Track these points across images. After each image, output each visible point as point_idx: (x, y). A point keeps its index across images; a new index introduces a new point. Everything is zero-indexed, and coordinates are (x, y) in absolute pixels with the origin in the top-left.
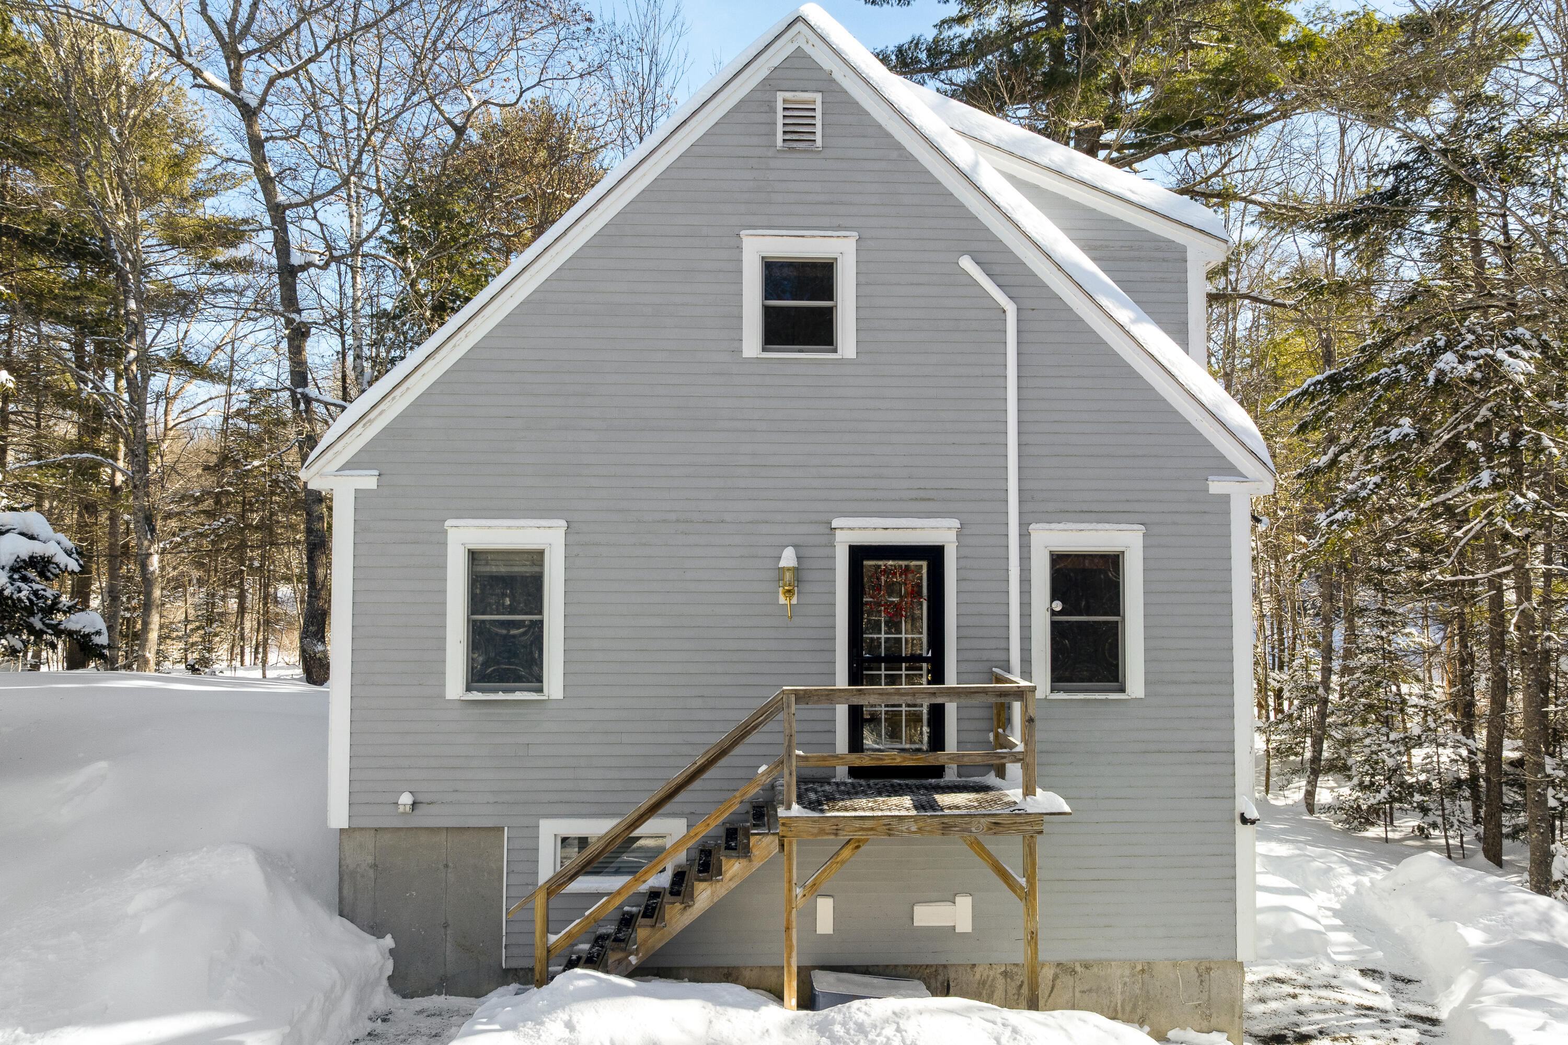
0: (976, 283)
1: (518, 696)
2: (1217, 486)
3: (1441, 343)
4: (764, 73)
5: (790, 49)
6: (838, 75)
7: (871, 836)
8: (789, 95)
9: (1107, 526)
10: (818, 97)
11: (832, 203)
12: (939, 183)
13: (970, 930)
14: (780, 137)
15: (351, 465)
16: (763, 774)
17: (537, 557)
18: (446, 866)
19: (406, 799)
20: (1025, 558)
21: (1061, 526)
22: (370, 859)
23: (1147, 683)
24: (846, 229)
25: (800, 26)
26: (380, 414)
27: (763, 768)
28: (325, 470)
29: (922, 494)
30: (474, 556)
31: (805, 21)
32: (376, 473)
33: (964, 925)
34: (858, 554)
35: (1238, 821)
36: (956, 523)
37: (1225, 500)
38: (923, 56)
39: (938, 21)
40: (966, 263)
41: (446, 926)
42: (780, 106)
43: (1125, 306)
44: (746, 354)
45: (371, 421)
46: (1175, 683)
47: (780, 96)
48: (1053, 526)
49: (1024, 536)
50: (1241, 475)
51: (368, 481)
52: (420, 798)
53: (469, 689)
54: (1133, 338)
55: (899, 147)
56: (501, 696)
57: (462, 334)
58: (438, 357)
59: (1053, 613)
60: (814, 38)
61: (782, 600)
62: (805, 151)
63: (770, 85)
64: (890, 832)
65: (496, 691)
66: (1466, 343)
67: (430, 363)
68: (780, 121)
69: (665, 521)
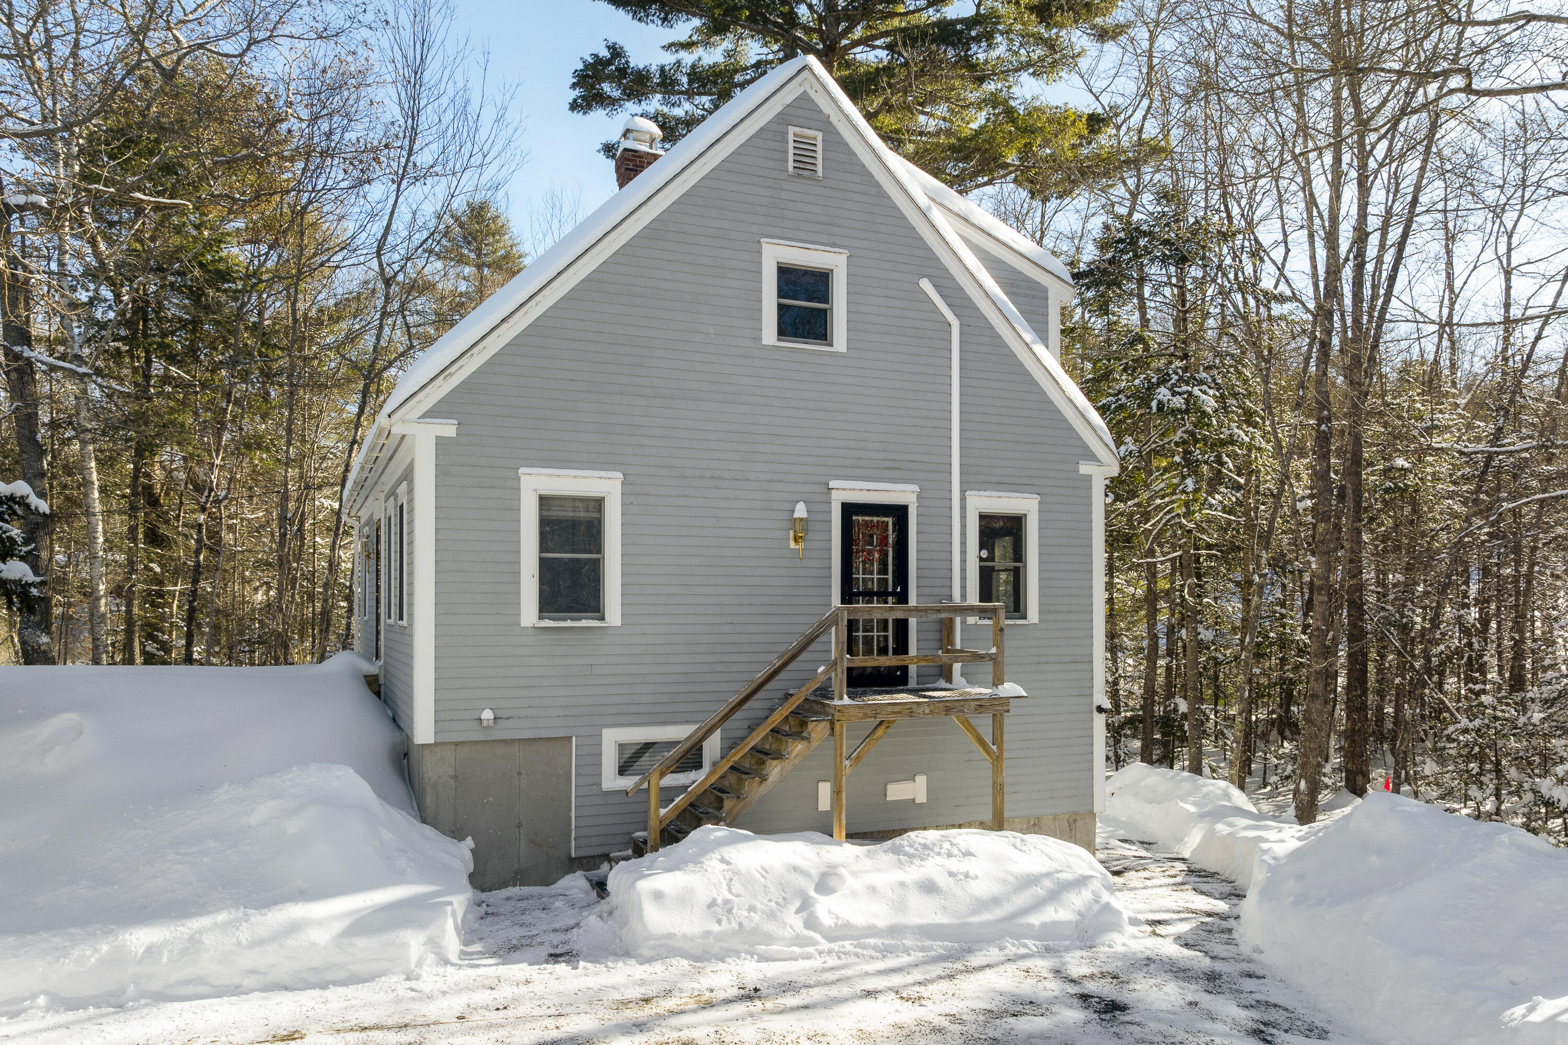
0: (931, 301)
1: (584, 623)
2: (1085, 468)
3: (1154, 380)
4: (779, 109)
5: (798, 92)
6: (834, 119)
7: (898, 718)
8: (798, 130)
9: (1016, 494)
10: (820, 135)
11: (829, 224)
12: (905, 218)
13: (925, 801)
14: (791, 164)
15: (432, 414)
16: (822, 673)
17: (598, 503)
18: (520, 773)
19: (487, 715)
20: (963, 517)
21: (987, 493)
22: (451, 771)
23: (1041, 612)
24: (839, 246)
25: (805, 74)
26: (459, 369)
27: (821, 669)
28: (408, 417)
29: (893, 464)
30: (544, 501)
31: (811, 70)
32: (456, 422)
33: (921, 798)
34: (849, 510)
35: (1095, 712)
36: (916, 488)
37: (1089, 478)
38: (685, 80)
39: (665, 43)
40: (925, 284)
41: (519, 826)
42: (791, 138)
43: (1026, 331)
44: (764, 342)
45: (450, 374)
46: (1058, 612)
47: (792, 130)
48: (982, 493)
49: (963, 499)
50: (1099, 461)
51: (449, 429)
52: (499, 714)
53: (541, 618)
54: (1034, 354)
55: (878, 185)
56: (569, 624)
57: (533, 303)
58: (512, 321)
59: (981, 559)
60: (817, 86)
61: (792, 545)
62: (810, 178)
63: (783, 119)
64: (911, 714)
65: (565, 619)
66: (1173, 381)
67: (505, 326)
68: (791, 151)
69: (702, 477)
